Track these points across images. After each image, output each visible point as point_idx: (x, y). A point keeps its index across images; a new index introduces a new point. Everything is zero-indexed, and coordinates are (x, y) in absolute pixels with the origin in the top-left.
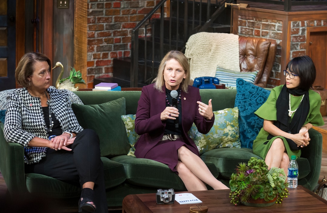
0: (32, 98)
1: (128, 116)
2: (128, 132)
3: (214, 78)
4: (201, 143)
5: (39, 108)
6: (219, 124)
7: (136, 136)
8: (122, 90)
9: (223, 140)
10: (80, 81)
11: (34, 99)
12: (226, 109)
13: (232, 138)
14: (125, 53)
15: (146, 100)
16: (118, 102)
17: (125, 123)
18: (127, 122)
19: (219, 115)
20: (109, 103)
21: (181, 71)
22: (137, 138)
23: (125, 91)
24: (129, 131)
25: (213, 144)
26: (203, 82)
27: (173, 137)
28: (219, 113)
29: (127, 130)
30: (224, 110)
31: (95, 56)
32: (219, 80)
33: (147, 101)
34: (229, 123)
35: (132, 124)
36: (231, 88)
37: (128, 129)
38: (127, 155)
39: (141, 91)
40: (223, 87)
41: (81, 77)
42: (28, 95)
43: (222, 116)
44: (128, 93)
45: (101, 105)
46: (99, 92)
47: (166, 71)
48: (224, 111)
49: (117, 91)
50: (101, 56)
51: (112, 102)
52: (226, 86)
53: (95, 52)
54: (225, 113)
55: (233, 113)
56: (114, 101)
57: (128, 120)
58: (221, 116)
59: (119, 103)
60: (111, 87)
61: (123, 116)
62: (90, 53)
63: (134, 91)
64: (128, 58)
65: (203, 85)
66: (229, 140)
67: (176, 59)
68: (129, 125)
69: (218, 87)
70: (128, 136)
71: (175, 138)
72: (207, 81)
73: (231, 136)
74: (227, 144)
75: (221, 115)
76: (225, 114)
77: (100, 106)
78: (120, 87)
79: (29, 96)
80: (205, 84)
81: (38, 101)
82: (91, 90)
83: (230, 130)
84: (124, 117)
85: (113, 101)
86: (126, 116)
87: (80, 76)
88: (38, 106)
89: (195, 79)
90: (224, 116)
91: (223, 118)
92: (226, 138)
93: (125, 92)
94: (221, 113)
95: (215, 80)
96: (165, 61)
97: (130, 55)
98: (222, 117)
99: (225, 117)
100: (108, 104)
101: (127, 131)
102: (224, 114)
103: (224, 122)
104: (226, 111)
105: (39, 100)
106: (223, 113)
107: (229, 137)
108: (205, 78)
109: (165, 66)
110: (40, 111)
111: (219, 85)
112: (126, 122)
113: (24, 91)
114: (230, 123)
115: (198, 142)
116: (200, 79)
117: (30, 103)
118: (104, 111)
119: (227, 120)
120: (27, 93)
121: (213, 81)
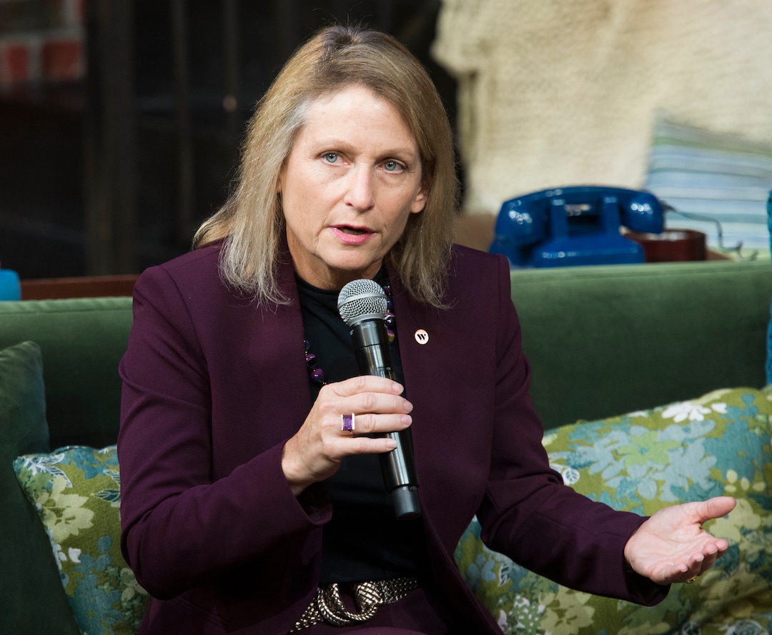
2: (69, 564)
3: (626, 196)
4: (561, 613)
6: (673, 488)
7: (118, 585)
8: (26, 295)
9: (701, 595)
12: (717, 394)
13: (763, 584)
14: (49, 53)
15: (177, 353)
17: (39, 506)
18: (56, 497)
19: (675, 434)
21: (406, 168)
22: (128, 594)
23: (43, 304)
24: (74, 554)
25: (639, 623)
26: (559, 225)
27: (354, 602)
28: (671, 420)
29: (57, 548)
30: (706, 399)
32: (660, 209)
33: (185, 362)
34: (737, 484)
35: (86, 505)
36: (746, 254)
37: (68, 543)
39: (130, 300)
40: (694, 247)
43: (692, 440)
47: (306, 169)
48: (705, 406)
52: (712, 244)
54: (713, 416)
55: (761, 418)
57: (61, 482)
58: (683, 435)
61: (28, 459)
63: (103, 301)
65: (559, 240)
66: (741, 594)
67: (377, 85)
68: (67, 514)
69: (656, 253)
70: (69, 592)
71: (368, 607)
72: (584, 214)
73: (754, 567)
74: (729, 620)
75: (687, 430)
76: (712, 424)
80: (572, 234)
83: (748, 526)
84: (32, 467)
86: (42, 459)
89: (506, 206)
90: (708, 437)
91: (696, 449)
92: (719, 578)
93: (41, 310)
94: (687, 421)
95: (635, 207)
96: (295, 104)
97: (77, 68)
98: (691, 447)
99: (712, 443)
101: (60, 557)
102: (704, 423)
103: (710, 480)
104: (721, 408)
106: (701, 418)
107: (743, 574)
108: (573, 194)
109: (297, 133)
111: (664, 237)
112: (45, 496)
114: (745, 483)
115: (541, 608)
116: (538, 203)
119: (724, 464)
121: (625, 216)
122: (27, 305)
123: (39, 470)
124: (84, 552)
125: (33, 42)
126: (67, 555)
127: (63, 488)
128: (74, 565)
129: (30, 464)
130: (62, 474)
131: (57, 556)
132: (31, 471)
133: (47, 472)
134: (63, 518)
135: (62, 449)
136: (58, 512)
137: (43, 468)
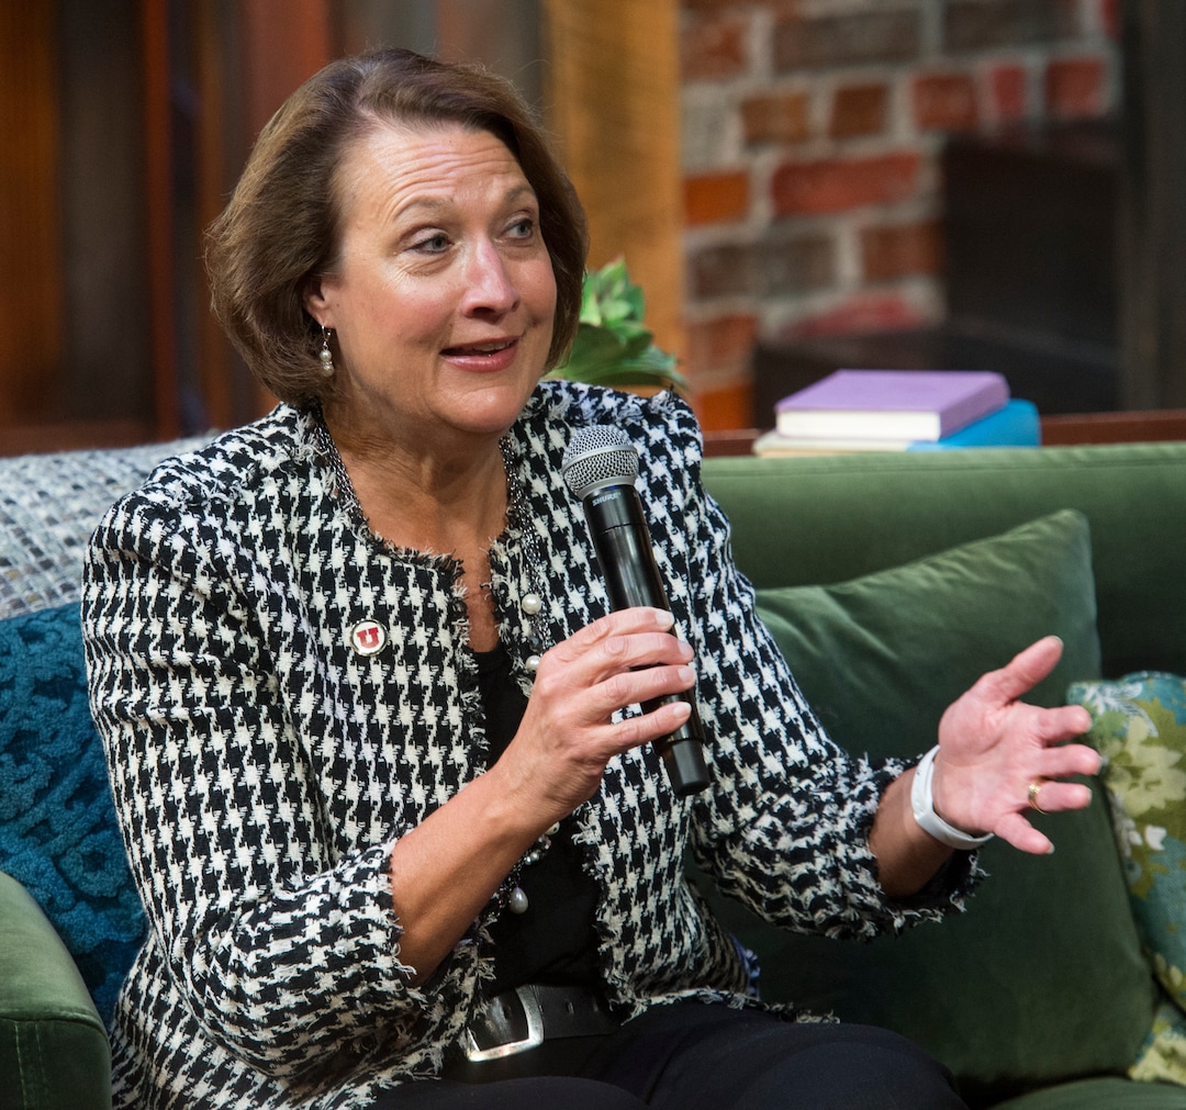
0: (385, 561)
1: (1135, 688)
2: (1143, 852)
5: (449, 677)
8: (1049, 438)
10: (629, 366)
11: (399, 579)
14: (1056, 77)
16: (1020, 553)
18: (1134, 749)
20: (937, 567)
23: (1079, 452)
24: (1155, 836)
31: (758, 121)
38: (1122, 1074)
41: (635, 329)
42: (340, 521)
44: (1115, 462)
45: (857, 587)
46: (826, 461)
49: (1000, 454)
50: (820, 113)
51: (963, 562)
53: (757, 76)
56: (983, 550)
57: (1140, 728)
59: (1030, 567)
60: (946, 417)
61: (1091, 689)
62: (707, 95)
64: (1088, 127)
68: (1149, 774)
77: (845, 600)
78: (1025, 415)
79: (348, 540)
81: (440, 599)
82: (745, 449)
84: (1097, 701)
85: (973, 546)
86: (1110, 689)
87: (631, 317)
88: (436, 656)
93: (1077, 461)
97: (1104, 98)
100: (924, 584)
101: (1130, 837)
105: (445, 586)
110: (454, 716)
113: (302, 471)
117: (358, 613)
118: (891, 645)
120: (328, 506)
122: (1054, 453)
123: (1107, 706)
124: (1170, 834)
125: (1033, 61)
126: (1143, 836)
127: (1143, 736)
128: (1152, 852)
129: (1094, 698)
130: (1140, 715)
131: (1124, 835)
132: (1096, 707)
133: (1120, 711)
134: (1141, 782)
135: (1136, 676)
136: (1135, 772)
137: (1113, 703)
